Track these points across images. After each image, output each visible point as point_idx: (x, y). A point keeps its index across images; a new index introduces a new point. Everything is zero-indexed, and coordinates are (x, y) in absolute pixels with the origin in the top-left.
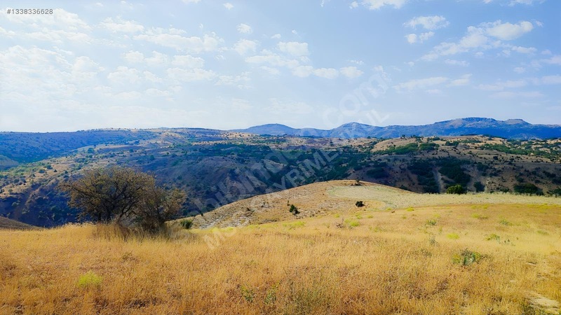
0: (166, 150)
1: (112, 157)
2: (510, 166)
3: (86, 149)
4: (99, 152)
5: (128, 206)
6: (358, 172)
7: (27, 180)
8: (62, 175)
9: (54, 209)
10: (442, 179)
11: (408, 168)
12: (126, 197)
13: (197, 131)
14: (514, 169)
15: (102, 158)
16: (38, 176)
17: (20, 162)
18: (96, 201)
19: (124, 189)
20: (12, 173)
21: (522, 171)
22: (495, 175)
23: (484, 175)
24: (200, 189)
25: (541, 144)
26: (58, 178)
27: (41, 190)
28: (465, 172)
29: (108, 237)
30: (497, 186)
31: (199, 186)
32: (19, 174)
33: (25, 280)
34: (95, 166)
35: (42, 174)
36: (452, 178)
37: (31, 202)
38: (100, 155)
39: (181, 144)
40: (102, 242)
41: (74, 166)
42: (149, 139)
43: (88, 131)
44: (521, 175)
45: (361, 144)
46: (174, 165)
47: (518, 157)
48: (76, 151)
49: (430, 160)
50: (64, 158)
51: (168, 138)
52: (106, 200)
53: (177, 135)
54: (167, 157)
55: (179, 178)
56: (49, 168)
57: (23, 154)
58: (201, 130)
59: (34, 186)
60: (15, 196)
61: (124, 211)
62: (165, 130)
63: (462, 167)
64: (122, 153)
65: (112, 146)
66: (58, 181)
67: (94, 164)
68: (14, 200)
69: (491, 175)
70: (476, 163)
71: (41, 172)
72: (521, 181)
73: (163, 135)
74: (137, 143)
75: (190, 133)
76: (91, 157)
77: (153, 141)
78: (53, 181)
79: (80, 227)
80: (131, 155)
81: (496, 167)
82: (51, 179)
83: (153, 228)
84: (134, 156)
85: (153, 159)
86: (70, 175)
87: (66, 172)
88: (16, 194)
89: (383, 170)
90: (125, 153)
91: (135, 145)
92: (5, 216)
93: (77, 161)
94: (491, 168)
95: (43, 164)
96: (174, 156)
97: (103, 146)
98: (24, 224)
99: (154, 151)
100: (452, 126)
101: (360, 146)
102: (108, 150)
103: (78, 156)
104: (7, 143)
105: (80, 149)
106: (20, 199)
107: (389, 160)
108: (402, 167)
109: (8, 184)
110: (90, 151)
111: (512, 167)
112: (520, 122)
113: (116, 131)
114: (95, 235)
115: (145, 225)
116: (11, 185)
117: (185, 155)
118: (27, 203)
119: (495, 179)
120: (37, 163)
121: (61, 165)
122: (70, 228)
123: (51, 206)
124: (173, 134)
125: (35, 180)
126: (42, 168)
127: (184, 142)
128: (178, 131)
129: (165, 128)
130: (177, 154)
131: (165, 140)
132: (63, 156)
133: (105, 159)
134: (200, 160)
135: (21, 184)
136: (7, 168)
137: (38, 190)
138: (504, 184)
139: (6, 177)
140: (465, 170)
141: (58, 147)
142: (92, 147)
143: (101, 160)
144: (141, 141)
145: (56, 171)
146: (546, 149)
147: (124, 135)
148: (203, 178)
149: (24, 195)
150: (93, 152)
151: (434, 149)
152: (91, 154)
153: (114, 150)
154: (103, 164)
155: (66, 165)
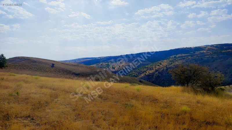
0: (208, 55)
1: (183, 59)
3: (173, 56)
4: (178, 57)
5: (196, 80)
8: (165, 67)
9: (163, 79)
12: (195, 76)
15: (180, 60)
16: (157, 67)
17: (151, 62)
18: (183, 77)
19: (194, 73)
20: (149, 66)
24: (227, 73)
26: (164, 68)
27: (158, 72)
29: (188, 92)
31: (227, 72)
32: (151, 66)
33: (162, 105)
34: (177, 63)
35: (158, 67)
37: (155, 76)
38: (179, 59)
39: (216, 52)
40: (186, 94)
41: (169, 63)
42: (200, 51)
43: (174, 49)
46: (213, 62)
48: (170, 58)
50: (166, 60)
51: (209, 50)
52: (187, 77)
53: (214, 48)
54: (209, 58)
55: (216, 68)
56: (161, 64)
57: (152, 59)
58: (227, 45)
59: (156, 71)
60: (150, 74)
61: (194, 82)
62: (208, 46)
64: (188, 57)
65: (184, 55)
67: (177, 62)
68: (150, 75)
71: (158, 66)
73: (207, 49)
74: (194, 53)
75: (221, 46)
76: (175, 59)
77: (202, 52)
78: (162, 69)
79: (177, 87)
80: (192, 58)
82: (162, 68)
83: (209, 90)
84: (193, 58)
85: (202, 59)
86: (168, 67)
87: (167, 66)
88: (151, 73)
90: (189, 57)
91: (193, 54)
92: (148, 81)
93: (170, 61)
95: (159, 63)
96: (212, 58)
97: (180, 55)
98: (154, 84)
99: (202, 56)
102: (182, 56)
103: (171, 59)
105: (171, 57)
106: (152, 75)
109: (148, 70)
110: (175, 57)
113: (185, 48)
114: (183, 91)
115: (204, 89)
116: (149, 70)
117: (219, 57)
118: (154, 77)
120: (156, 63)
121: (165, 63)
122: (173, 87)
123: (162, 78)
124: (212, 48)
125: (156, 69)
126: (158, 64)
127: (217, 51)
128: (214, 46)
129: (208, 45)
130: (214, 57)
131: (208, 50)
132: (165, 59)
133: (181, 60)
134: (227, 59)
135: (152, 70)
136: (147, 65)
137: (157, 72)
139: (147, 68)
141: (164, 56)
142: (176, 55)
144: (196, 52)
145: (163, 65)
147: (188, 50)
149: (153, 74)
150: (176, 58)
152: (175, 58)
153: (184, 56)
154: (180, 62)
155: (166, 63)
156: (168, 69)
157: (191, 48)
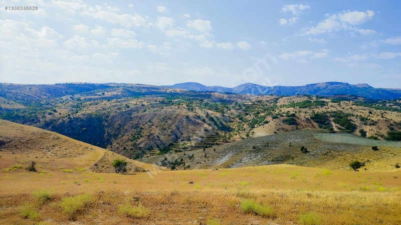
1: (97, 104)
2: (383, 118)
4: (84, 100)
6: (275, 120)
7: (41, 120)
8: (66, 116)
10: (336, 127)
11: (311, 118)
13: (142, 86)
14: (386, 121)
16: (49, 117)
21: (392, 122)
22: (373, 125)
23: (366, 124)
25: (393, 103)
26: (64, 119)
28: (352, 122)
30: (376, 132)
31: (165, 127)
34: (87, 111)
35: (51, 116)
36: (343, 126)
38: (87, 103)
41: (72, 110)
42: (110, 91)
43: (63, 84)
44: (391, 125)
45: (267, 99)
46: (144, 112)
47: (385, 112)
49: (325, 113)
53: (130, 89)
55: (149, 121)
56: (55, 111)
57: (24, 100)
58: (145, 86)
63: (349, 118)
64: (102, 102)
66: (64, 121)
67: (86, 109)
69: (370, 125)
70: (358, 116)
71: (50, 114)
72: (392, 129)
73: (120, 89)
75: (138, 88)
76: (81, 104)
77: (115, 93)
81: (373, 119)
82: (59, 119)
85: (128, 107)
86: (72, 117)
87: (69, 115)
89: (293, 119)
93: (72, 107)
94: (370, 120)
100: (319, 87)
101: (267, 101)
102: (90, 99)
104: (10, 91)
107: (296, 112)
108: (306, 117)
111: (385, 119)
112: (366, 86)
113: (83, 85)
119: (373, 127)
121: (63, 109)
124: (127, 88)
125: (47, 120)
126: (50, 111)
128: (129, 86)
133: (93, 106)
135: (36, 122)
138: (380, 131)
140: (352, 121)
141: (45, 95)
143: (90, 106)
145: (60, 114)
146: (396, 106)
148: (166, 122)
150: (81, 101)
151: (324, 105)
154: (93, 110)
155: (66, 110)
156: (73, 121)
157: (93, 84)
